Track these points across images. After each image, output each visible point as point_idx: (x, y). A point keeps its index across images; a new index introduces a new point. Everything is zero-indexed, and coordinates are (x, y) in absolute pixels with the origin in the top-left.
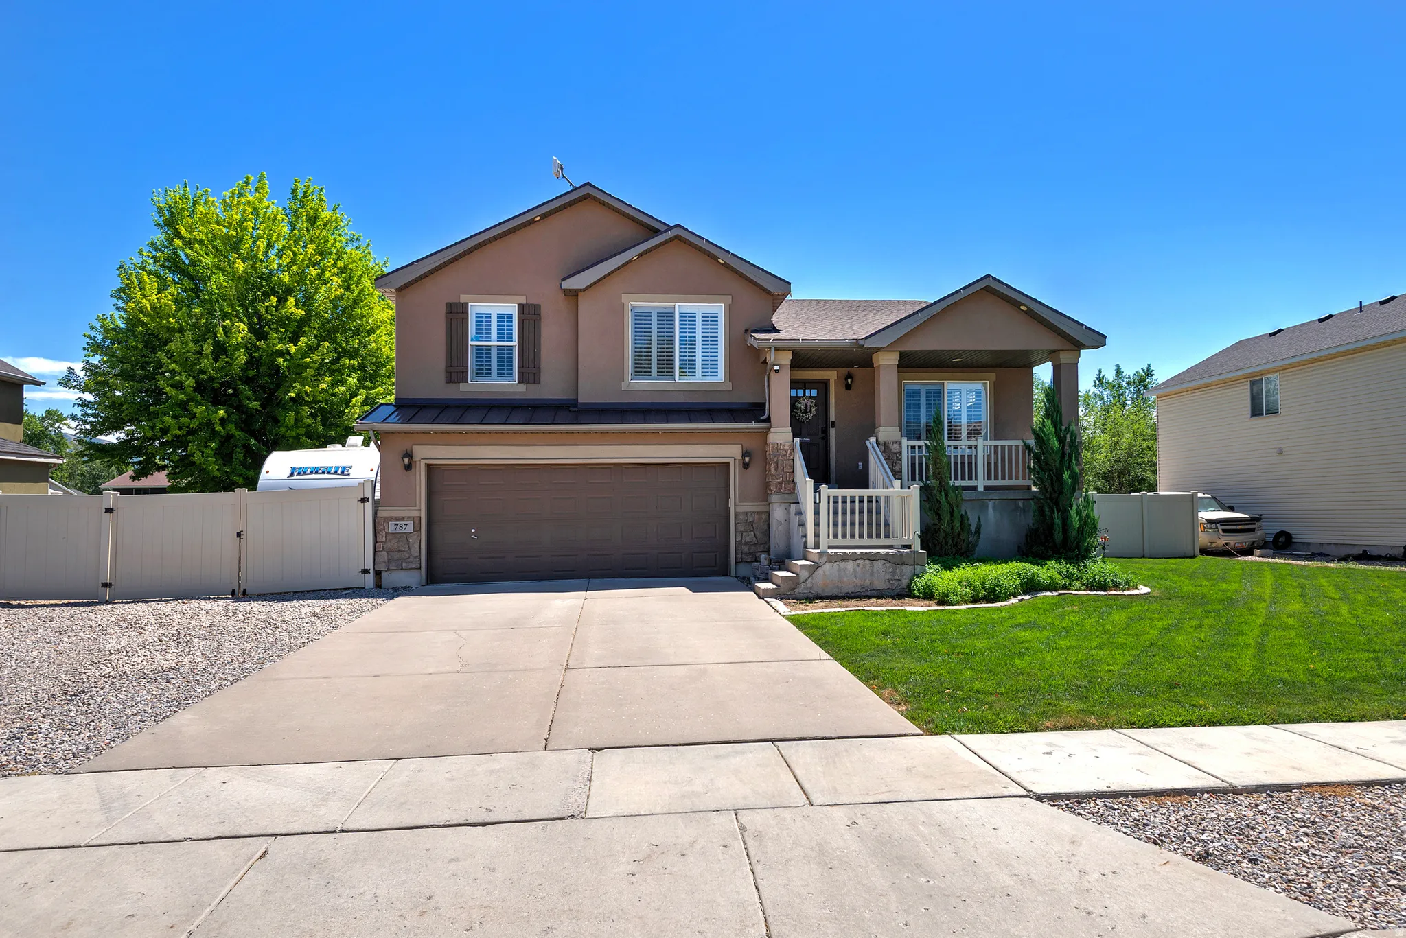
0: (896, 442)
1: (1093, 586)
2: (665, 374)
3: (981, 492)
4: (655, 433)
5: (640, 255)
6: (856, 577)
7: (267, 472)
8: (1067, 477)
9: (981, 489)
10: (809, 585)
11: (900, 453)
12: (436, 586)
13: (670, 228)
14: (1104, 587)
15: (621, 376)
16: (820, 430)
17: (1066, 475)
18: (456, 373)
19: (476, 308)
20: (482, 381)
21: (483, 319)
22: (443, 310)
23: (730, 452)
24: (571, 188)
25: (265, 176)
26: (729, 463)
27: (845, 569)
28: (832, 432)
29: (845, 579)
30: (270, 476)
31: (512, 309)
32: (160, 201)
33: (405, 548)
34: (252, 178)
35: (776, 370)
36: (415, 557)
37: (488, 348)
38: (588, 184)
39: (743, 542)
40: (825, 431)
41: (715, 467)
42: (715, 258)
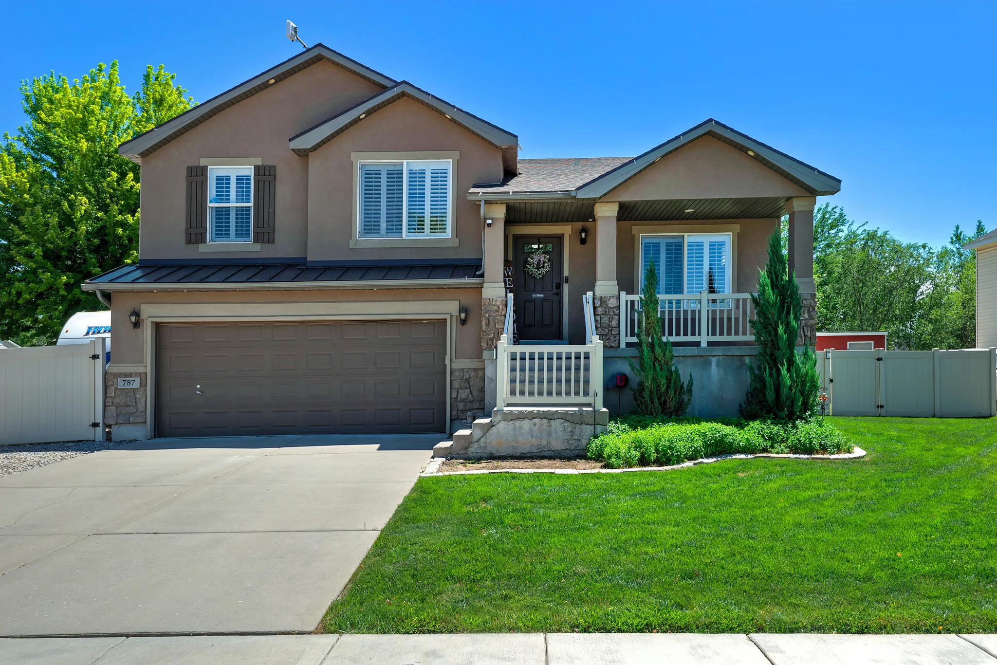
0: (613, 297)
1: (796, 449)
2: (395, 231)
3: (704, 348)
4: (370, 289)
5: (369, 113)
6: (532, 437)
7: (67, 331)
8: (782, 331)
9: (704, 344)
10: (482, 445)
11: (618, 307)
12: (162, 440)
13: (397, 84)
14: (810, 450)
15: (350, 234)
16: (555, 285)
17: (781, 330)
18: (195, 235)
19: (215, 171)
20: (222, 242)
21: (224, 182)
22: (184, 174)
23: (448, 308)
24: (305, 50)
25: (117, 64)
26: (446, 319)
27: (521, 427)
28: (566, 288)
29: (521, 439)
30: (68, 335)
31: (248, 170)
32: (28, 90)
33: (132, 403)
34: (104, 66)
35: (488, 224)
36: (142, 412)
37: (228, 209)
38: (320, 45)
39: (459, 399)
40: (559, 286)
41: (434, 323)
42: (442, 114)
